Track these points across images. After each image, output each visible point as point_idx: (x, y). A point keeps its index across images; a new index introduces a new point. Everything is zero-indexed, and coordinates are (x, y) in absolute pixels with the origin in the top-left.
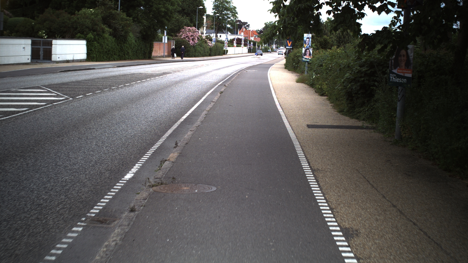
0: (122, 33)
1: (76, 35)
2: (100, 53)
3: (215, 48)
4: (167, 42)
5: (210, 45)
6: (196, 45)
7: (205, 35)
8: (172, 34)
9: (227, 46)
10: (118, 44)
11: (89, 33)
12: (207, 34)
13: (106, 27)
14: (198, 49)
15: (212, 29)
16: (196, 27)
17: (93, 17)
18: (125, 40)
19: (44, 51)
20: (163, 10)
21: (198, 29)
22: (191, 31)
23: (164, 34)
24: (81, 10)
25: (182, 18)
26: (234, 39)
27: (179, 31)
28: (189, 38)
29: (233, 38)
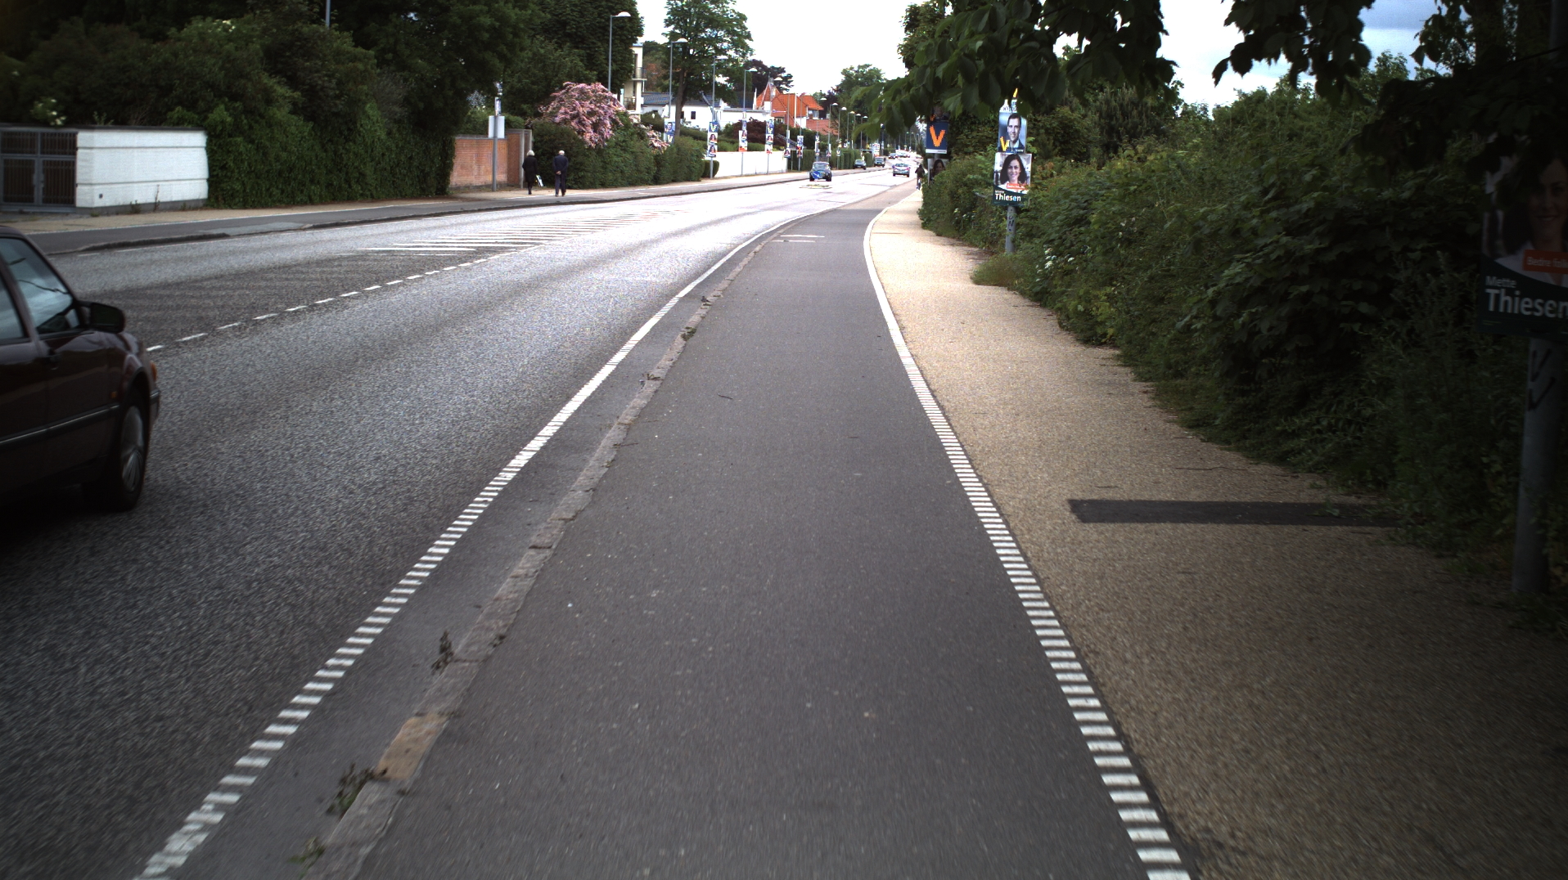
0: (336, 105)
1: (170, 114)
2: (258, 177)
3: (675, 155)
4: (505, 134)
5: (656, 144)
6: (608, 147)
7: (639, 110)
8: (525, 106)
9: (716, 147)
10: (323, 146)
11: (217, 105)
12: (649, 109)
13: (279, 83)
14: (615, 159)
15: (665, 89)
16: (605, 84)
17: (230, 47)
18: (349, 129)
19: (45, 171)
20: (486, 20)
21: (615, 90)
22: (588, 98)
23: (491, 107)
24: (190, 22)
25: (559, 52)
26: (739, 125)
27: (545, 97)
28: (581, 122)
29: (736, 121)
